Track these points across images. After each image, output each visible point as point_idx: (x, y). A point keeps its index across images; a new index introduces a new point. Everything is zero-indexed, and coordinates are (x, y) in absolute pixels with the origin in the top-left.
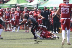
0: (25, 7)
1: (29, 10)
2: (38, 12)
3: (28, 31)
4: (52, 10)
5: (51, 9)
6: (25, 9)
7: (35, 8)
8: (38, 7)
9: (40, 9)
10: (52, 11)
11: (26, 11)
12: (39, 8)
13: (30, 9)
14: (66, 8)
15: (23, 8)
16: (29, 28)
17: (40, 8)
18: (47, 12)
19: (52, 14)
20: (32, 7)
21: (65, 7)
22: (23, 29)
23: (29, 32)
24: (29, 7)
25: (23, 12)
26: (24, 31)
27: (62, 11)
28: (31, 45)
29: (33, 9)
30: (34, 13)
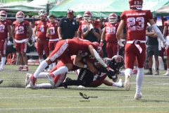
0: (18, 11)
1: (28, 17)
3: (27, 68)
4: (81, 19)
5: (79, 16)
7: (41, 14)
8: (48, 11)
10: (82, 22)
12: (50, 14)
13: (30, 16)
14: (138, 18)
15: (13, 14)
16: (29, 61)
17: (54, 14)
18: (74, 23)
19: (82, 28)
20: (35, 10)
22: (14, 63)
23: (27, 70)
24: (28, 12)
25: (14, 23)
26: (17, 67)
27: (129, 25)
28: (34, 100)
29: (36, 17)
30: (40, 24)
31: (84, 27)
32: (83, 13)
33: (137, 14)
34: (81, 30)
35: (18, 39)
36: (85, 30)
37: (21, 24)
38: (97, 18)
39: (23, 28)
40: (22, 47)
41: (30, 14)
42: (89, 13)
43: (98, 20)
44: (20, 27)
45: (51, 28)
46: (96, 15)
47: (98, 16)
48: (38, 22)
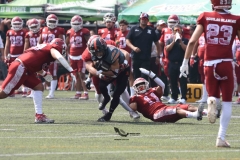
1: (88, 24)
2: (117, 33)
3: (86, 95)
5: (160, 22)
6: (76, 22)
7: (108, 19)
8: (116, 15)
9: (123, 23)
10: (166, 30)
11: (80, 27)
12: (120, 19)
13: (92, 22)
14: (223, 27)
15: (67, 19)
17: (126, 19)
18: (149, 32)
19: (166, 39)
20: (98, 14)
21: (220, 24)
22: (68, 88)
23: (87, 99)
24: (88, 17)
25: (69, 32)
26: (72, 94)
28: (96, 141)
29: (100, 23)
30: (106, 34)
31: (167, 37)
32: (166, 17)
33: (223, 20)
34: (163, 41)
35: (74, 55)
36: (169, 42)
37: (78, 33)
38: (186, 25)
39: (81, 39)
40: (79, 66)
41: (91, 19)
42: (175, 18)
43: (188, 28)
44: (77, 38)
45: (121, 39)
46: (185, 20)
47: (188, 21)
48: (103, 31)
